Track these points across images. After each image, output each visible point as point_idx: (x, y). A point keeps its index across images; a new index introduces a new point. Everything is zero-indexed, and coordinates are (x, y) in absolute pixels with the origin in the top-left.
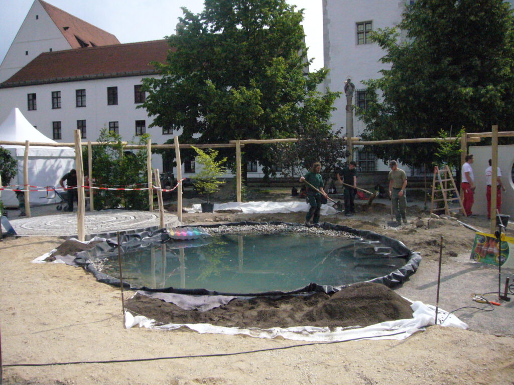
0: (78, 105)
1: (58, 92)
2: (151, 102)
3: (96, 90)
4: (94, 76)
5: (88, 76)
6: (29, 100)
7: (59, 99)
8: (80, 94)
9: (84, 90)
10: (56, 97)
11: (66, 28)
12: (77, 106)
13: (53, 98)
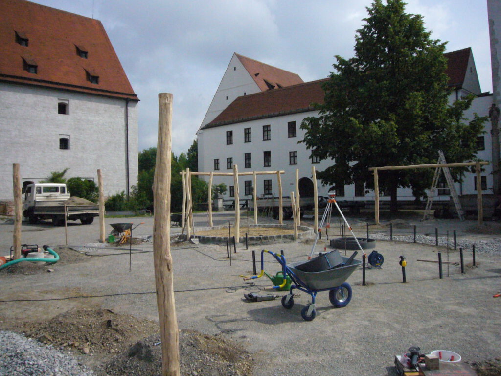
0: (265, 138)
1: (249, 129)
2: (310, 137)
3: (279, 125)
4: (277, 113)
5: (272, 114)
6: (227, 136)
7: (249, 135)
8: (266, 129)
9: (270, 126)
10: (247, 132)
11: (257, 75)
12: (264, 140)
13: (245, 134)
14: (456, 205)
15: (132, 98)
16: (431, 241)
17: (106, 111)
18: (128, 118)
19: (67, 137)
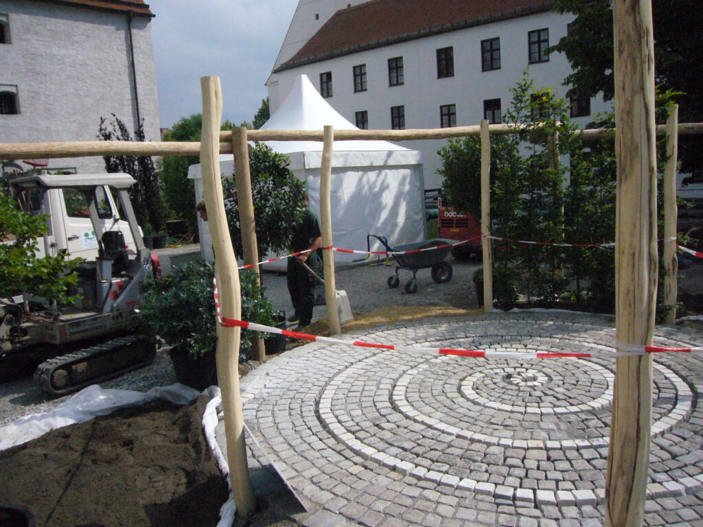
0: (392, 83)
1: (362, 67)
3: (419, 56)
4: (416, 33)
5: (405, 35)
6: (322, 82)
7: (363, 77)
8: (395, 66)
9: (401, 58)
10: (359, 73)
12: (391, 85)
13: (355, 75)
15: (137, 10)
17: (87, 36)
18: (134, 50)
19: (13, 90)
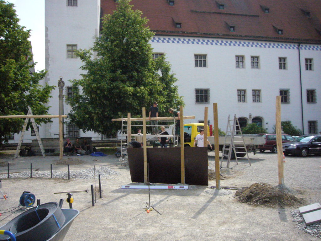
14: (40, 146)
16: (43, 174)
